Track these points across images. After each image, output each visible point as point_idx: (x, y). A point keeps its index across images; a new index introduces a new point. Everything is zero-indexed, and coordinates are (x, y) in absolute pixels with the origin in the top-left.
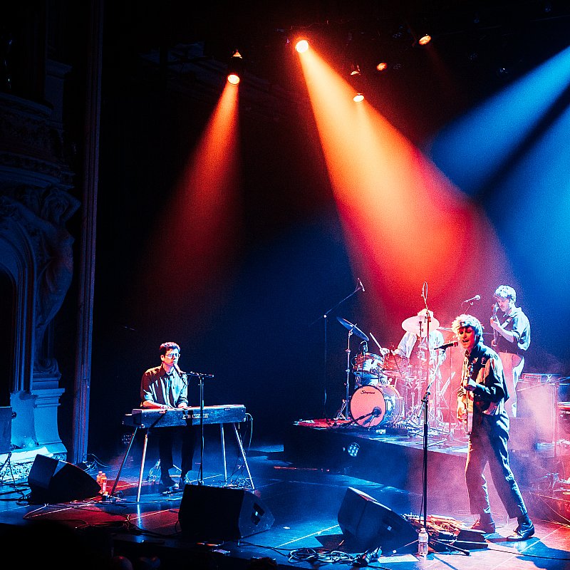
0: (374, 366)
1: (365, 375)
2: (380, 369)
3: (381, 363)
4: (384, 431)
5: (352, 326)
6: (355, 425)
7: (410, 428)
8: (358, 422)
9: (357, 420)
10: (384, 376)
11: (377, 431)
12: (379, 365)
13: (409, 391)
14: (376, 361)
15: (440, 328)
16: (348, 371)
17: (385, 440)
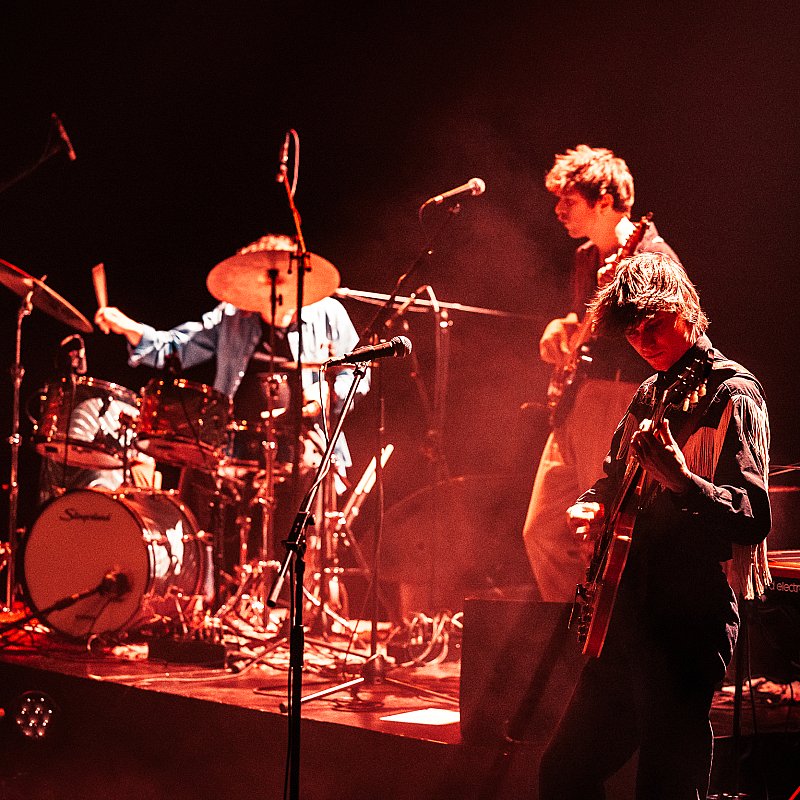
0: (110, 425)
1: (74, 456)
2: (131, 434)
3: (134, 413)
4: (142, 650)
5: (28, 282)
6: (40, 629)
7: (234, 640)
8: (53, 617)
9: (49, 611)
10: (142, 457)
11: (118, 651)
12: (125, 419)
13: (233, 511)
14: (117, 407)
15: (344, 292)
16: (16, 439)
17: (146, 681)
